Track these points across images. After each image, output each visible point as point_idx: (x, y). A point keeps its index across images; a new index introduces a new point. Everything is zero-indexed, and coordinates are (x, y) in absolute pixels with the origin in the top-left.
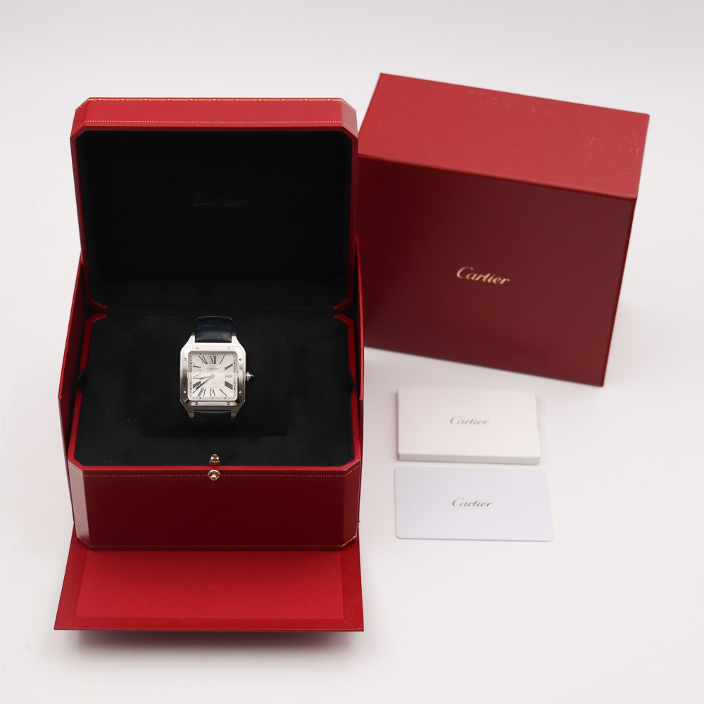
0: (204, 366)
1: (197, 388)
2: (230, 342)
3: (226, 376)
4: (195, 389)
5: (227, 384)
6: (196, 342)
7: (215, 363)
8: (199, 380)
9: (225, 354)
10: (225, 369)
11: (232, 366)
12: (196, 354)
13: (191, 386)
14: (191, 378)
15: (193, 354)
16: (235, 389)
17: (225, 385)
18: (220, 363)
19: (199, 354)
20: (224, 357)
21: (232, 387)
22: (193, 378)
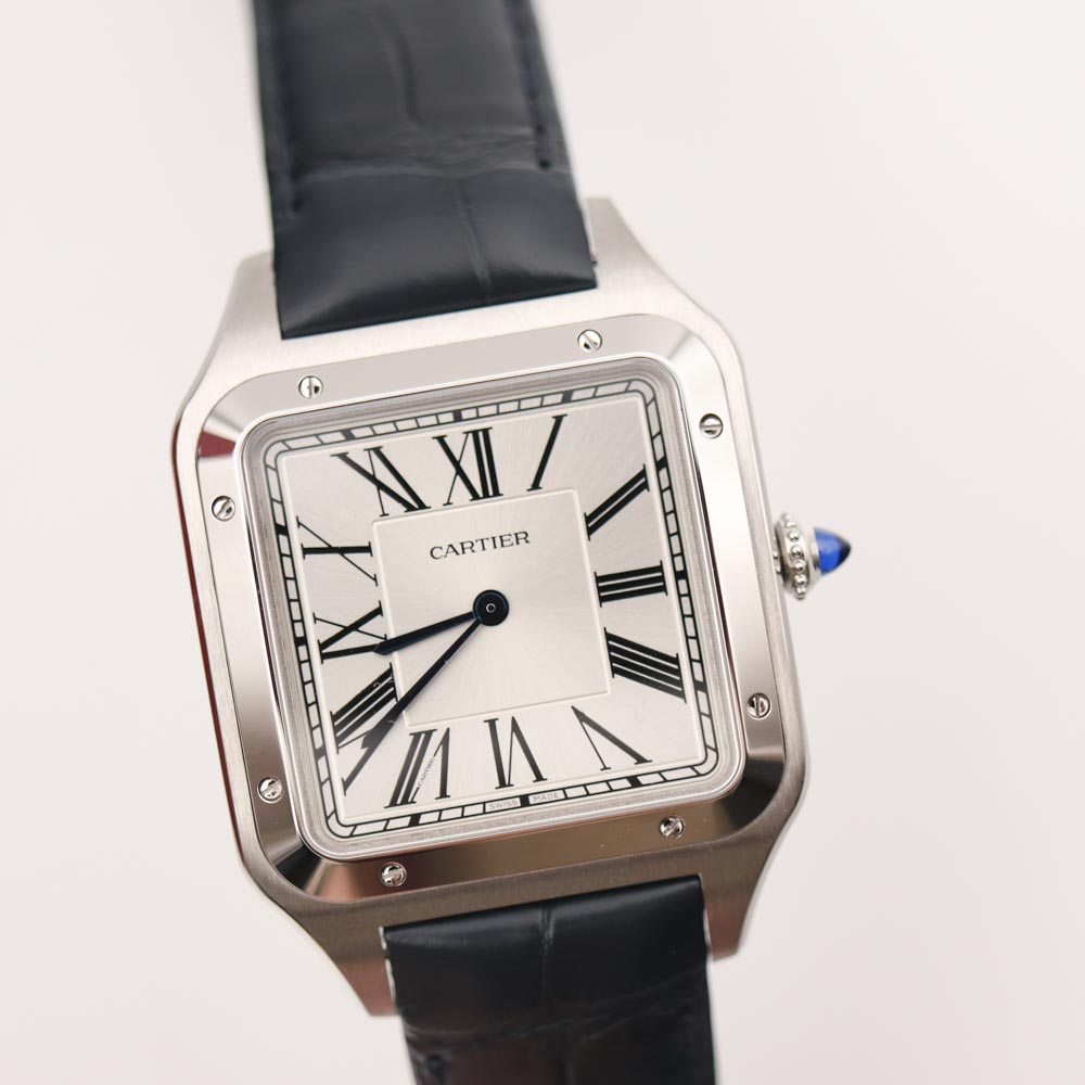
0: (393, 532)
1: (373, 740)
2: (589, 284)
3: (613, 587)
4: (354, 750)
5: (630, 660)
6: (285, 335)
7: (489, 487)
8: (373, 666)
9: (567, 398)
10: (590, 531)
11: (645, 486)
12: (314, 441)
13: (318, 730)
14: (309, 660)
15: (281, 447)
16: (700, 686)
17: (615, 671)
18: (536, 486)
19: (340, 437)
20: (559, 420)
21: (678, 672)
22: (324, 657)
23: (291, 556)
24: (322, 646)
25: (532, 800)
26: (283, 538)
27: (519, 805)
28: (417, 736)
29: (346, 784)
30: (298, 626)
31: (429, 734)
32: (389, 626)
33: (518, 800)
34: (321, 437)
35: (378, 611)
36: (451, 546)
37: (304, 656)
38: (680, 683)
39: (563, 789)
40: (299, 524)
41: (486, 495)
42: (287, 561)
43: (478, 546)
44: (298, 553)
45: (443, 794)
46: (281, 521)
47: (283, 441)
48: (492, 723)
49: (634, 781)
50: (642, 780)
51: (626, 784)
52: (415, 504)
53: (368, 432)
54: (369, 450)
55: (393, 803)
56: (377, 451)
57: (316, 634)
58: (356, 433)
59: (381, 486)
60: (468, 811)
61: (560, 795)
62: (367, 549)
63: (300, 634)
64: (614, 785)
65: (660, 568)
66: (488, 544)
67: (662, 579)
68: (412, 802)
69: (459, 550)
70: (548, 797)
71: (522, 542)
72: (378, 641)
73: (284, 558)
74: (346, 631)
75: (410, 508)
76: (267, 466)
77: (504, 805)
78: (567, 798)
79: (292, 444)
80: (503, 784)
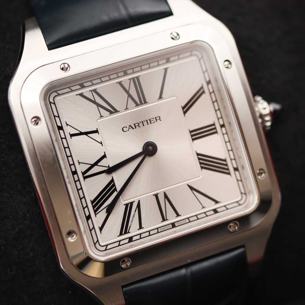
1: (110, 209)
3: (197, 134)
5: (207, 162)
8: (105, 179)
9: (168, 61)
10: (185, 113)
11: (204, 92)
12: (68, 90)
13: (87, 208)
14: (79, 180)
15: (55, 94)
16: (236, 169)
17: (202, 168)
18: (161, 97)
19: (78, 87)
20: (166, 70)
21: (226, 165)
22: (85, 178)
23: (65, 138)
24: (83, 173)
25: (176, 224)
26: (61, 131)
27: (171, 227)
28: (127, 205)
29: (101, 229)
30: (73, 167)
31: (132, 204)
32: (110, 162)
33: (171, 225)
34: (71, 88)
35: (104, 156)
36: (130, 126)
37: (76, 179)
38: (228, 169)
39: (188, 218)
40: (67, 125)
41: (141, 104)
42: (64, 140)
43: (141, 125)
44: (68, 137)
45: (141, 227)
46: (59, 125)
47: (56, 92)
48: (156, 196)
49: (215, 211)
50: (218, 210)
51: (212, 212)
52: (113, 111)
53: (90, 83)
54: (91, 91)
55: (121, 234)
56: (95, 91)
57: (80, 169)
58: (86, 85)
59: (98, 105)
60: (152, 233)
61: (187, 221)
62: (96, 131)
63: (74, 170)
64: (208, 214)
65: (214, 124)
66: (145, 123)
67: (215, 128)
68: (129, 232)
69: (134, 127)
70: (182, 222)
71: (158, 120)
72: (106, 168)
73: (63, 140)
74: (92, 166)
75: (111, 113)
76: (50, 103)
77: (166, 228)
78: (190, 222)
79: (60, 92)
80: (164, 220)
